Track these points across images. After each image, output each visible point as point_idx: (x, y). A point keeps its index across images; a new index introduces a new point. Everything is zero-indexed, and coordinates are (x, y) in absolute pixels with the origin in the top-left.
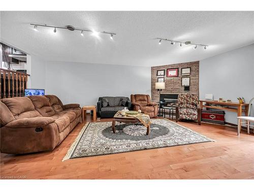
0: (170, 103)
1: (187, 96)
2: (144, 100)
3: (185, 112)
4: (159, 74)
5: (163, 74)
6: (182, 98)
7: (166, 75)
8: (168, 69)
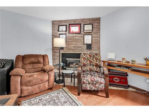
0: (72, 63)
1: (90, 56)
2: (39, 62)
3: (90, 81)
4: (60, 30)
5: (64, 29)
6: (84, 59)
7: (68, 31)
8: (69, 24)
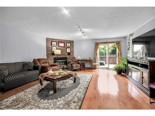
1: (72, 58)
2: (46, 63)
3: (75, 66)
4: (53, 44)
7: (57, 45)
8: (58, 42)
